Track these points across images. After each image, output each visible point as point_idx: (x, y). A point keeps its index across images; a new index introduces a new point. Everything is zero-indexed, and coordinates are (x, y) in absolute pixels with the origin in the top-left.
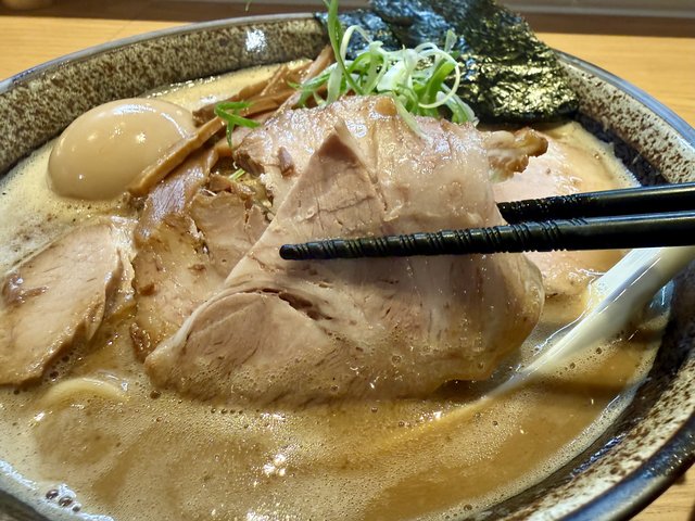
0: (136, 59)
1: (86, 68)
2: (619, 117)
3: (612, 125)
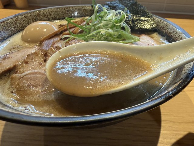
2: (168, 30)
3: (166, 32)
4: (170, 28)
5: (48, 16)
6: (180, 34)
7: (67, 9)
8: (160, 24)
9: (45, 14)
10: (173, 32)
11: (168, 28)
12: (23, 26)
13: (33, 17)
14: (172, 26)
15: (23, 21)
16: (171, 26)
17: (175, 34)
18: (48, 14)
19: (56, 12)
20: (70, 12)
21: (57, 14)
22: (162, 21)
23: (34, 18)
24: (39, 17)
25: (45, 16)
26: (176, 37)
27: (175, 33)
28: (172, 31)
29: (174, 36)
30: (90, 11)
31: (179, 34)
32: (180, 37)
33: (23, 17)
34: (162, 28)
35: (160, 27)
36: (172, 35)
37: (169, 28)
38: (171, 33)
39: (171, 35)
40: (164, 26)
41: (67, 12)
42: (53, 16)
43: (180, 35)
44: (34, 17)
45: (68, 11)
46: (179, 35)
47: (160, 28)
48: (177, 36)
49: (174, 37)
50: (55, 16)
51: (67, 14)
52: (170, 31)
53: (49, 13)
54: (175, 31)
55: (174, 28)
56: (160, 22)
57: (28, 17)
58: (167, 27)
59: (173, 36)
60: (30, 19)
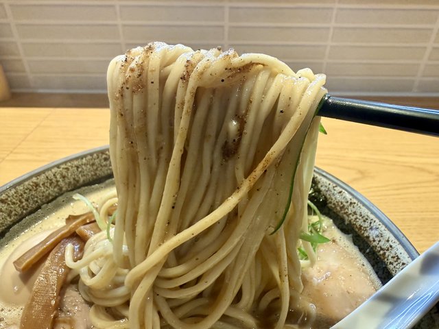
0: (52, 177)
1: (22, 188)
2: (355, 217)
3: (350, 221)
4: (361, 215)
6: (390, 243)
8: (333, 195)
13: (22, 195)
16: (365, 211)
17: (377, 236)
18: (58, 177)
19: (78, 167)
21: (81, 172)
22: (338, 189)
23: (25, 196)
24: (36, 190)
26: (382, 249)
27: (377, 232)
28: (367, 224)
29: (374, 241)
31: (388, 241)
32: (393, 252)
34: (338, 208)
35: (334, 204)
37: (358, 213)
38: (366, 230)
40: (344, 203)
43: (391, 246)
45: (105, 159)
46: (388, 245)
48: (384, 244)
49: (375, 244)
52: (360, 222)
54: (377, 228)
55: (372, 217)
56: (333, 191)
58: (354, 210)
59: (372, 239)
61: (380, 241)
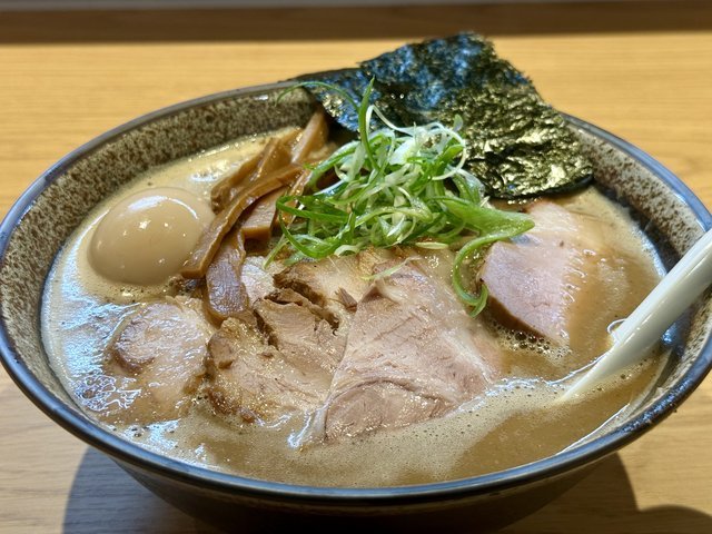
2: (631, 184)
3: (624, 193)
4: (639, 180)
5: (140, 153)
6: (676, 209)
7: (206, 114)
8: (600, 158)
9: (131, 150)
10: (653, 196)
11: (631, 179)
12: (74, 214)
13: (96, 171)
14: (647, 172)
15: (72, 193)
16: (645, 173)
17: (660, 204)
18: (140, 146)
19: (167, 131)
20: (217, 124)
21: (172, 139)
22: (608, 147)
23: (100, 171)
24: (113, 165)
25: (132, 156)
26: (665, 219)
27: (659, 199)
28: (647, 192)
29: (656, 211)
30: (296, 108)
31: (673, 206)
32: (678, 219)
33: (70, 177)
34: (608, 177)
35: (601, 172)
36: (648, 209)
37: (636, 178)
38: (646, 200)
39: (646, 206)
40: (616, 168)
41: (207, 126)
42: (160, 152)
43: (676, 212)
44: (100, 168)
45: (209, 119)
46: (672, 212)
47: (600, 175)
48: (667, 213)
49: (657, 215)
50: (163, 151)
51: (209, 131)
52: (639, 190)
53: (145, 142)
54: (660, 194)
55: (654, 178)
56: (599, 152)
57: (82, 175)
58: (630, 174)
59: (652, 210)
60: (88, 182)
61: (663, 210)
